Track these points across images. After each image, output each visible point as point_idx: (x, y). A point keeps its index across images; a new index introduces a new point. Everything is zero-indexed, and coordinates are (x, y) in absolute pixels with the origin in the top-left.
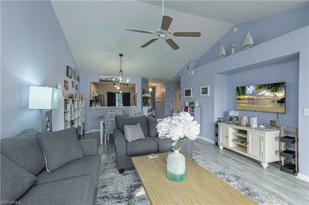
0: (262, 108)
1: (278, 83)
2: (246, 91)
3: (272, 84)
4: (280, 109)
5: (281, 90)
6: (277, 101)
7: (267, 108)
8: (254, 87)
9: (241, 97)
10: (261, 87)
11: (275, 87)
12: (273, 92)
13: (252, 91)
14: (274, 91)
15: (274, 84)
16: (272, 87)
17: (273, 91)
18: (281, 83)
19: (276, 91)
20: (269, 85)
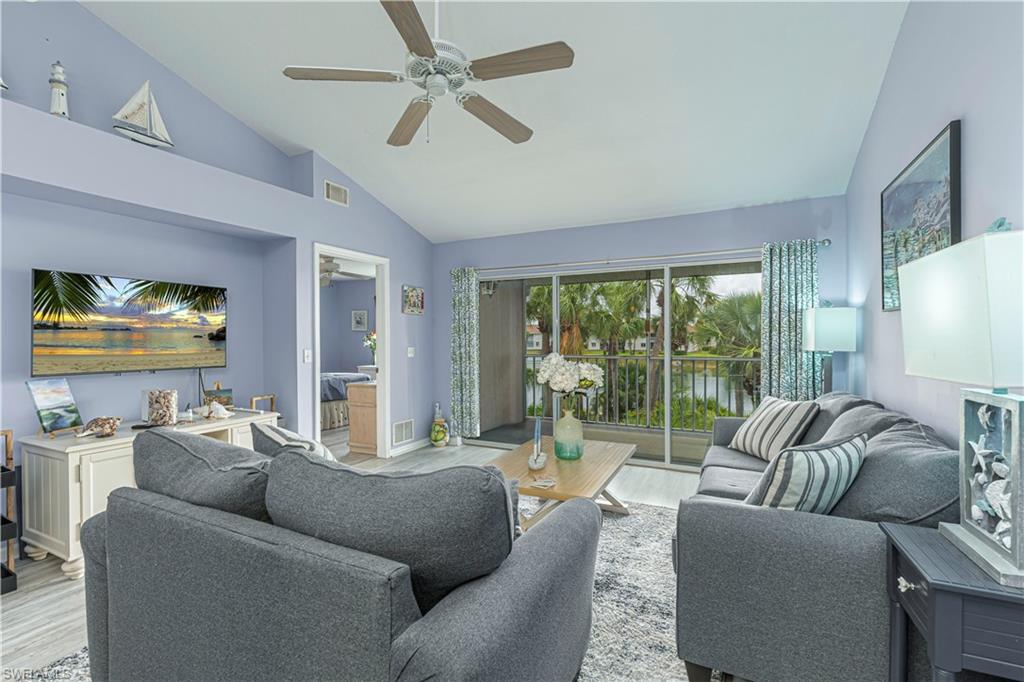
0: (166, 358)
1: (211, 288)
2: (94, 294)
3: (194, 287)
4: (214, 356)
5: (217, 307)
6: (209, 335)
7: (181, 358)
8: (133, 285)
9: (67, 318)
10: (160, 289)
11: (204, 296)
12: (199, 310)
13: (126, 297)
14: (201, 307)
15: (200, 287)
16: (195, 295)
17: (196, 308)
18: (217, 289)
19: (206, 309)
20: (186, 287)
